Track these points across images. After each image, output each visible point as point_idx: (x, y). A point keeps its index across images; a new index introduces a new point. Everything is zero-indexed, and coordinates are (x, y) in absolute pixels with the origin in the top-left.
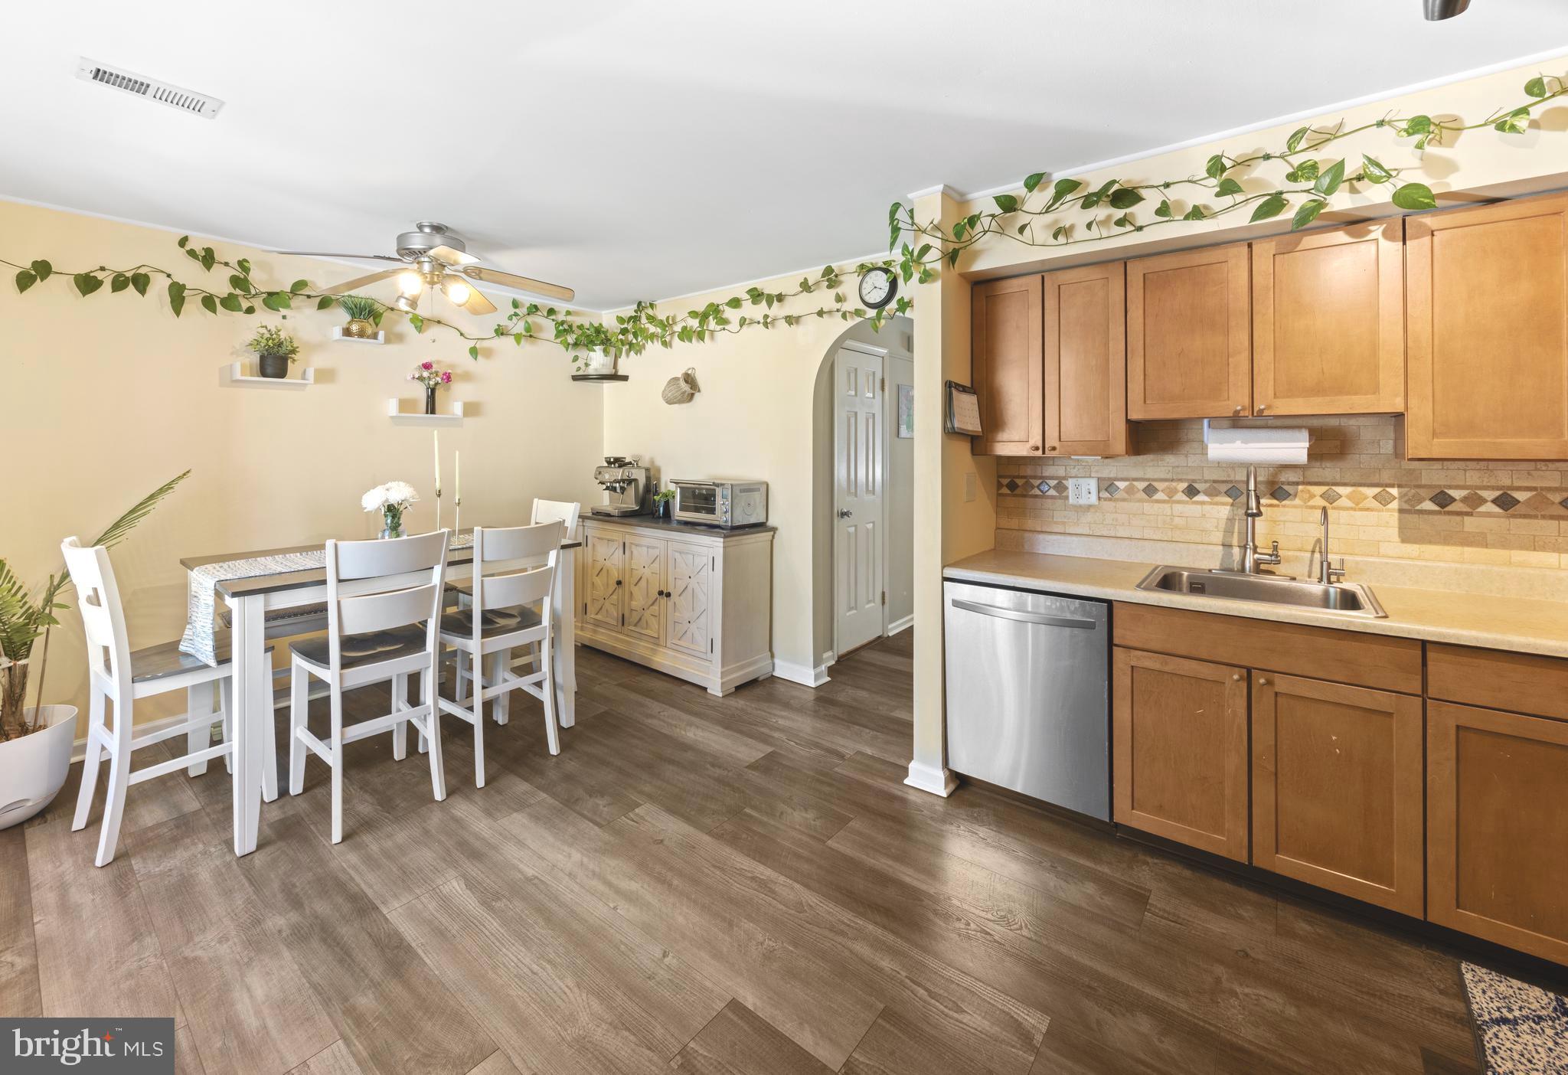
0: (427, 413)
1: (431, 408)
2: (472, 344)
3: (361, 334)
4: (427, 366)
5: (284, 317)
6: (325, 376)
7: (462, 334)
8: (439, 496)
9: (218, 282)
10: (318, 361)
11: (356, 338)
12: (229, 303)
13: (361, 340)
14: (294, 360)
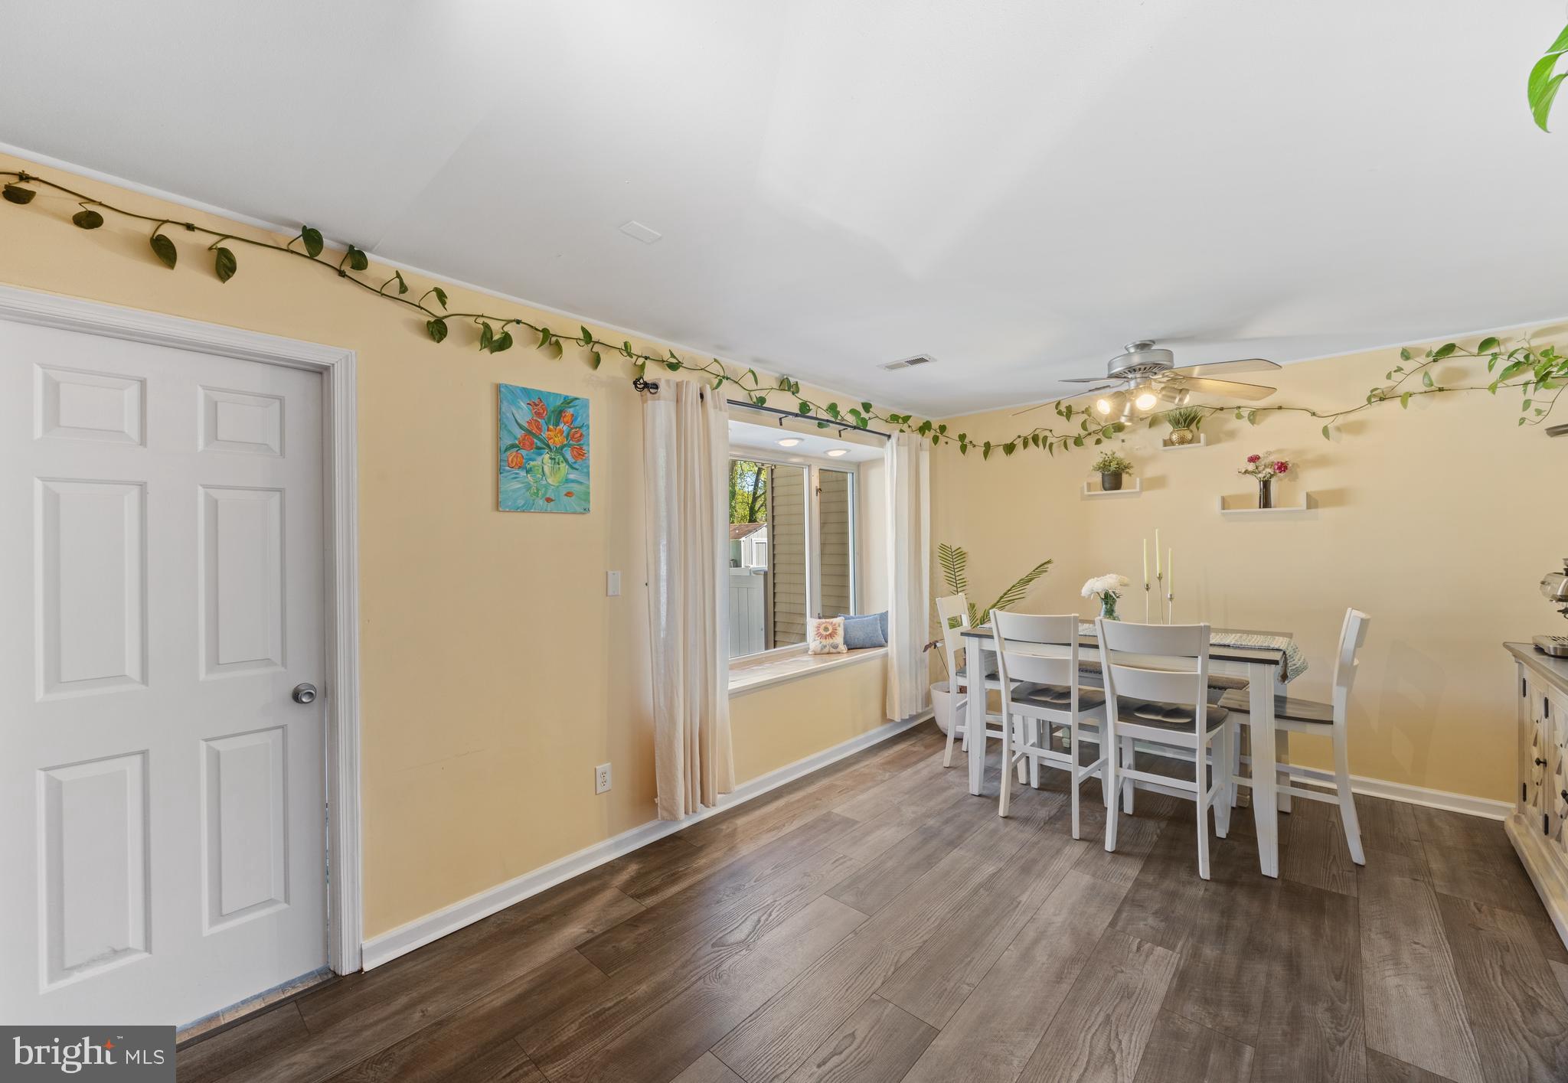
0: (1260, 508)
1: (1266, 502)
2: (1324, 422)
3: (1182, 441)
4: (1253, 459)
5: (1123, 441)
6: (1158, 482)
7: (1314, 414)
8: (1147, 589)
9: (1073, 428)
10: (1151, 471)
11: (1177, 446)
12: (1078, 442)
13: (1182, 446)
14: (1130, 475)
